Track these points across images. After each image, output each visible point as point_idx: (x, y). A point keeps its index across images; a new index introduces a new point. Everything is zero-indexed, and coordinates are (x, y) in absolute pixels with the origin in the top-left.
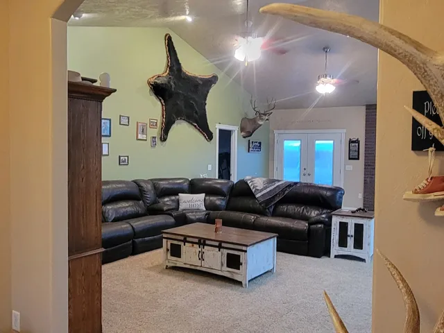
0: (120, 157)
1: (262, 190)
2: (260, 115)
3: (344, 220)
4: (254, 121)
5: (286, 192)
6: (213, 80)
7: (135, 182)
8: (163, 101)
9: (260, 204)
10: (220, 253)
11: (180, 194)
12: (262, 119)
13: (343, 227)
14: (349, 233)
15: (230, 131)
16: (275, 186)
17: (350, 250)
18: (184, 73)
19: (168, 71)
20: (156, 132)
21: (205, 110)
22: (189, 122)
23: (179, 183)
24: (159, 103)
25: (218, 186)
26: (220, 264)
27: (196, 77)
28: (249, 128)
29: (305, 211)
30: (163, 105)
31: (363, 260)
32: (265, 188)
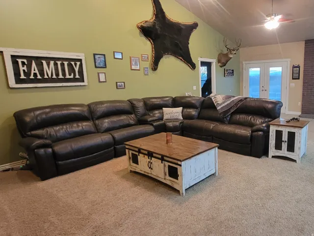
0: (117, 83)
1: (221, 104)
2: (230, 50)
3: (280, 129)
4: (227, 55)
5: (239, 105)
6: (195, 26)
7: (129, 101)
8: (152, 41)
9: (220, 114)
10: (162, 165)
11: (163, 108)
12: (232, 54)
13: (279, 134)
14: (283, 139)
15: (211, 63)
16: (231, 101)
17: (284, 152)
18: (169, 20)
19: (154, 18)
20: (148, 64)
21: (188, 47)
22: (176, 57)
23: (166, 100)
24: (149, 42)
25: (193, 102)
26: (163, 174)
27: (180, 24)
28: (223, 60)
29: (252, 119)
30: (152, 44)
31: (295, 161)
32: (224, 103)
